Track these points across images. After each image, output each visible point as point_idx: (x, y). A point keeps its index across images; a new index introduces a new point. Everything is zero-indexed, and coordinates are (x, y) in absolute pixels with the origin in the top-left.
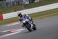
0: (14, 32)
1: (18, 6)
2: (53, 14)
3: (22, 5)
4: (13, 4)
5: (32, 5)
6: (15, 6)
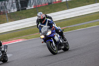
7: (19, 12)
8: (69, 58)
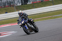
0: (5, 35)
1: (10, 7)
2: (46, 17)
3: (14, 6)
4: (4, 5)
5: (25, 7)
6: (6, 7)
7: (22, 6)
8: (53, 35)
